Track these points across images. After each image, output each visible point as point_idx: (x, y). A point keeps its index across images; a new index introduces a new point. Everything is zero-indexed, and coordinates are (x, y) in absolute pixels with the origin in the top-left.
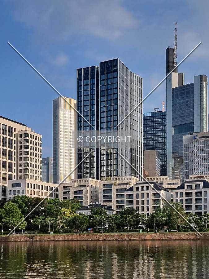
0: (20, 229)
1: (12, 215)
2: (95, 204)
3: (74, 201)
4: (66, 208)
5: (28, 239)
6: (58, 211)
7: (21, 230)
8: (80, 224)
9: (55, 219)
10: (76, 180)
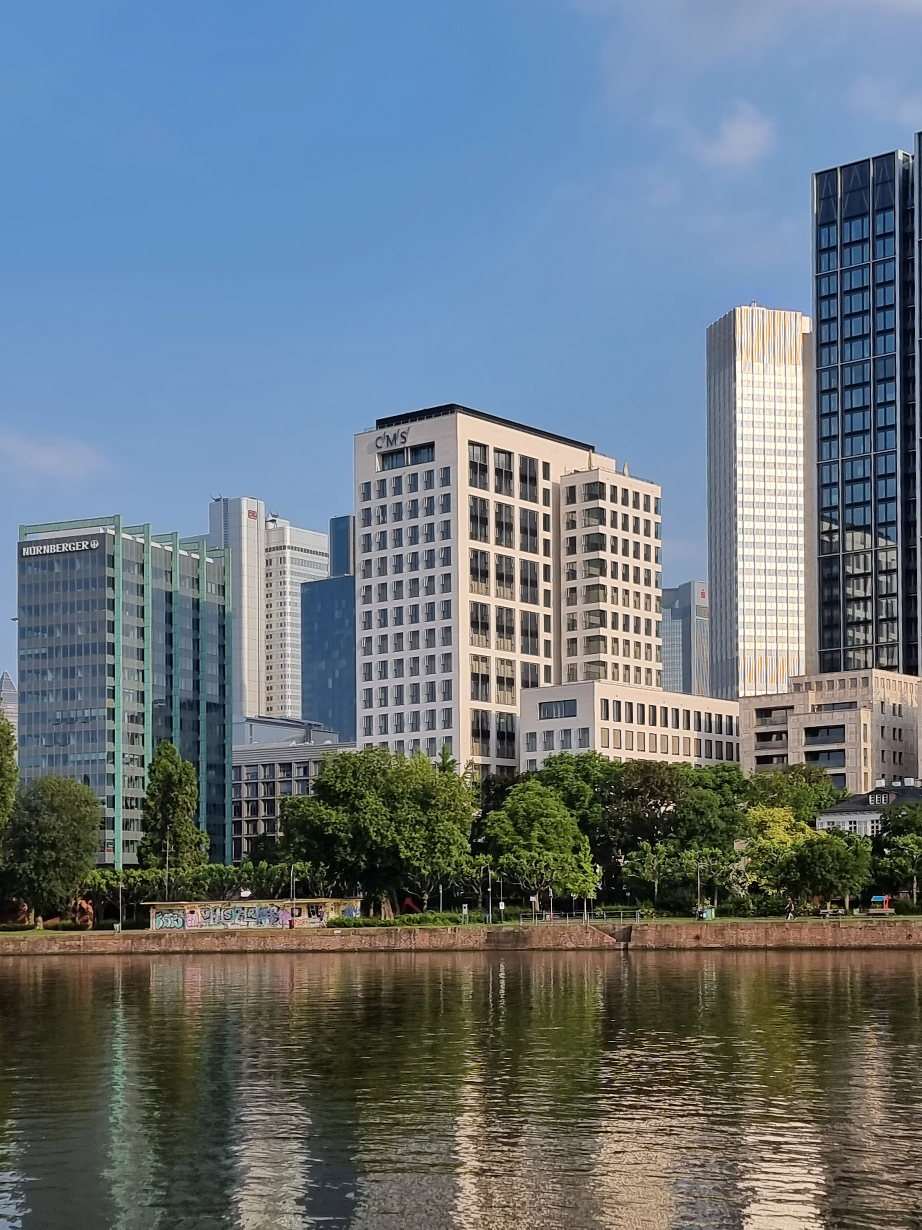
0: (575, 896)
1: (541, 840)
2: (899, 784)
3: (807, 774)
4: (772, 804)
5: (609, 940)
6: (732, 820)
7: (580, 901)
8: (831, 877)
9: (724, 854)
10: (813, 679)
